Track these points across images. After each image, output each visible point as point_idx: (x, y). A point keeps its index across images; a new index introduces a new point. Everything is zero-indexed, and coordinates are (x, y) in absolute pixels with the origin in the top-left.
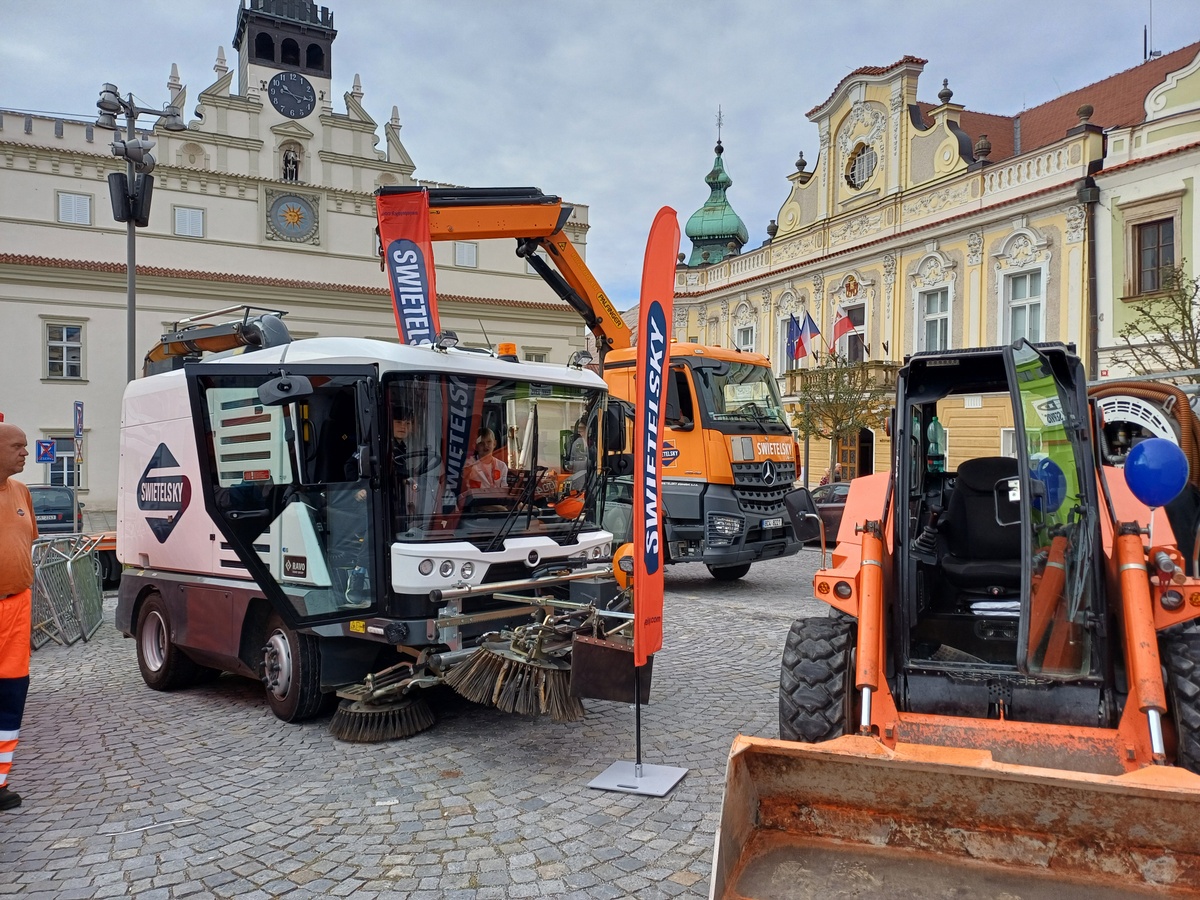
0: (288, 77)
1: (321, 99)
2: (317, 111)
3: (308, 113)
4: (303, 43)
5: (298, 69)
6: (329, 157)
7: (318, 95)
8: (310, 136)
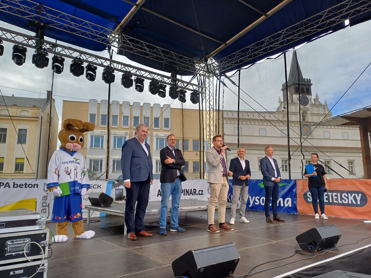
0: (303, 96)
1: (310, 100)
2: (309, 104)
3: (307, 104)
4: (305, 88)
5: (304, 94)
6: (313, 114)
7: (309, 100)
8: (308, 110)
